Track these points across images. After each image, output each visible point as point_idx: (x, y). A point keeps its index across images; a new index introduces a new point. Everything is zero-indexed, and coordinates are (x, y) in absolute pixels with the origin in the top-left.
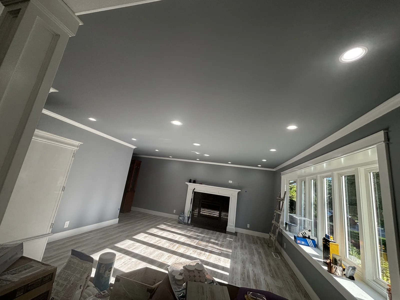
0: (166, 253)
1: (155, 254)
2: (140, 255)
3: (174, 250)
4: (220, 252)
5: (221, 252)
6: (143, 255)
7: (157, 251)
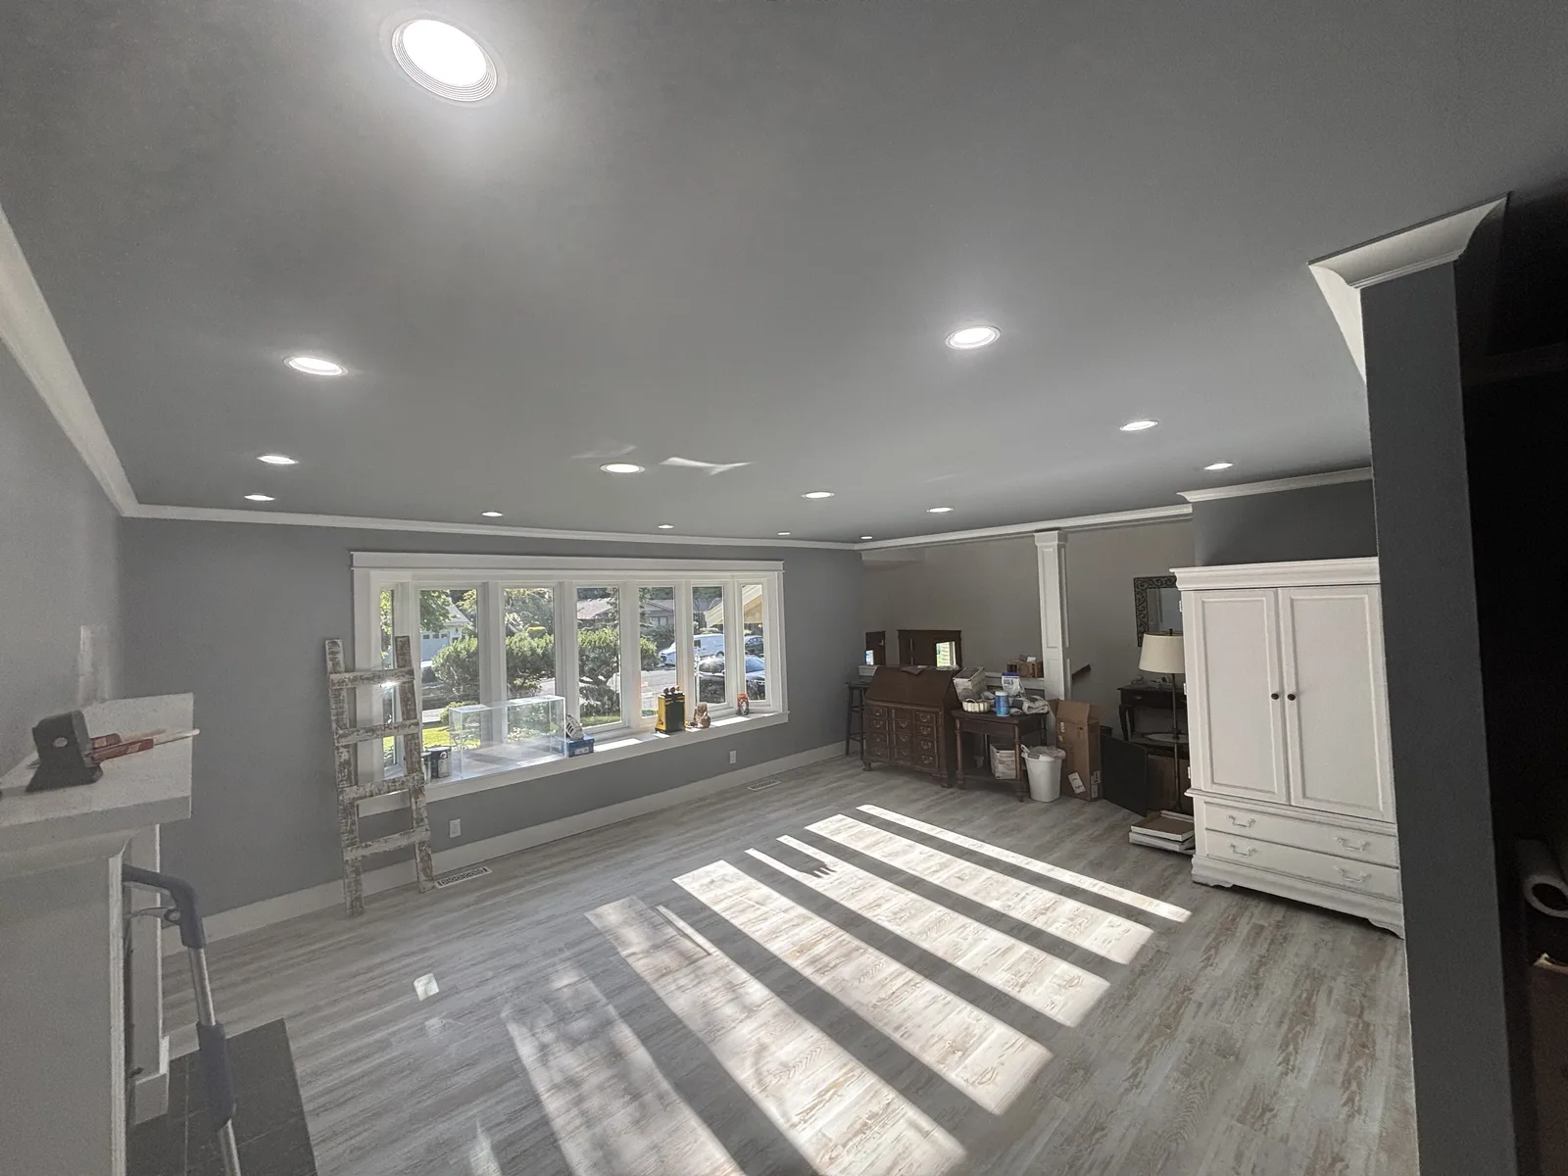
0: (879, 922)
1: (921, 921)
2: (977, 920)
3: (842, 932)
4: (662, 909)
5: (653, 909)
6: (969, 921)
7: (912, 933)
